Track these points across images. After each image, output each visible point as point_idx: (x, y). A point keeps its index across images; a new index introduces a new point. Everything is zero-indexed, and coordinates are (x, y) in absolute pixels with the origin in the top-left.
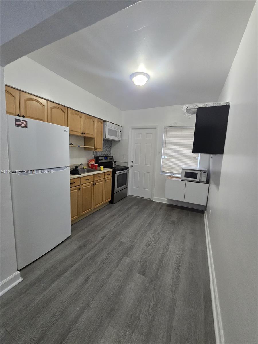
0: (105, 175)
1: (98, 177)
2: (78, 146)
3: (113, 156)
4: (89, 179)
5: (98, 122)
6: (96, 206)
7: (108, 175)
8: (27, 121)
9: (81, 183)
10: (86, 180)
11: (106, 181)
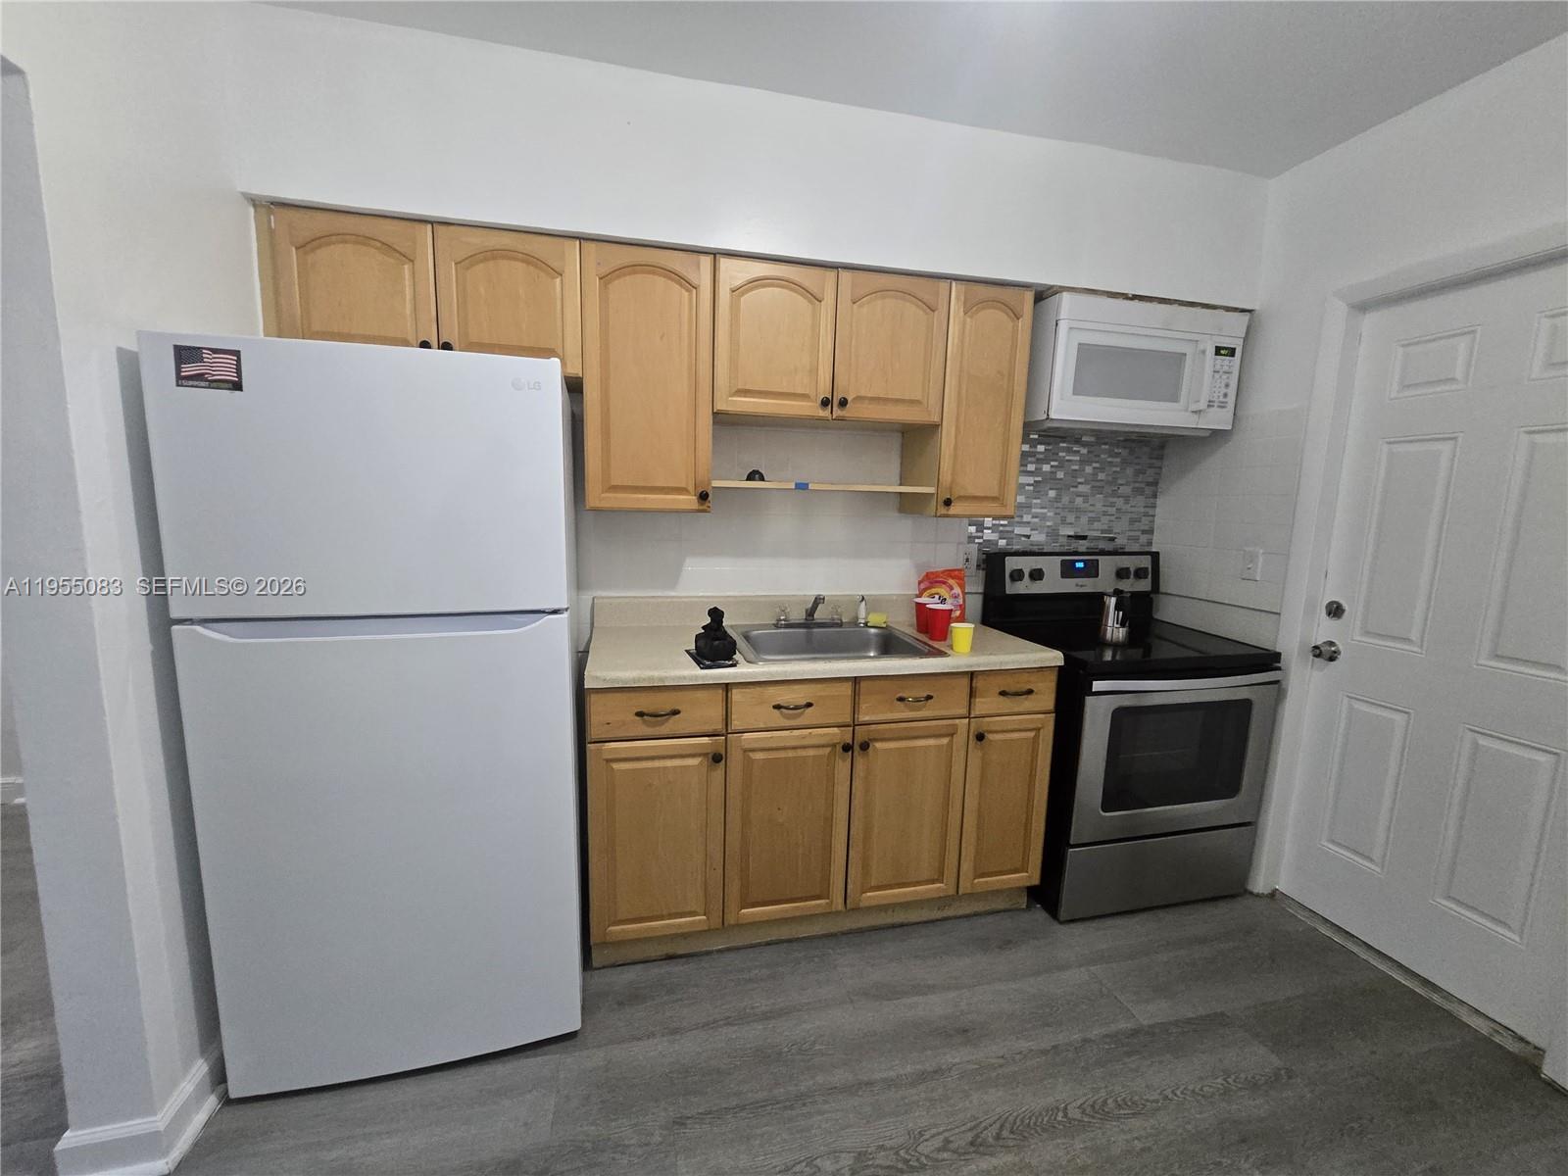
0: (972, 694)
1: (901, 699)
2: (792, 486)
3: (1155, 556)
4: (809, 705)
5: (969, 308)
6: (872, 897)
7: (1003, 693)
8: (237, 353)
9: (736, 724)
10: (778, 707)
11: (980, 737)
